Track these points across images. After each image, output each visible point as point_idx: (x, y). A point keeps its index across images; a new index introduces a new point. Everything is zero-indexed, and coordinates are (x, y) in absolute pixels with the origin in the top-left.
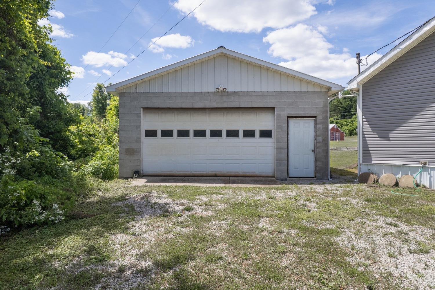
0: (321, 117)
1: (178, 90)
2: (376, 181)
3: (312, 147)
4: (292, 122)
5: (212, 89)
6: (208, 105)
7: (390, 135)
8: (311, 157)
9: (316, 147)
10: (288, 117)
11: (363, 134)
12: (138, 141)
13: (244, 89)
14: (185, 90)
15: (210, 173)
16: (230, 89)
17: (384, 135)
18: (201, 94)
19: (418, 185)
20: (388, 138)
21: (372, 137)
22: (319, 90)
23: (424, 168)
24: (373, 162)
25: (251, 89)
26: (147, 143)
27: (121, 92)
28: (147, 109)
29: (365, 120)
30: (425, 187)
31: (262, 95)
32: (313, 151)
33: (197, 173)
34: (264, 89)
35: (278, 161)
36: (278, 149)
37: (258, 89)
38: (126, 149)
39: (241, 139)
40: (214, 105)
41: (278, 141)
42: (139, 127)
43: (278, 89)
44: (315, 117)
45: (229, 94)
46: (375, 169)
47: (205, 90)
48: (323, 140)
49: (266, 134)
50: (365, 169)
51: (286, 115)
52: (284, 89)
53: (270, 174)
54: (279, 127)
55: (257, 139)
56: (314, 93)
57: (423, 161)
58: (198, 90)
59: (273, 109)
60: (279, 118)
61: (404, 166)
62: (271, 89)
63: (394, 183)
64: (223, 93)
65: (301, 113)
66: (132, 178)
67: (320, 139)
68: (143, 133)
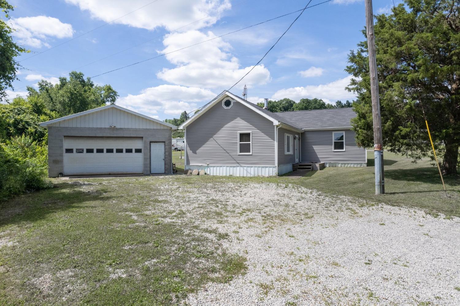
0: (168, 142)
1: (87, 126)
2: (191, 173)
3: (163, 157)
4: (152, 144)
5: (107, 126)
6: (105, 135)
7: (197, 152)
8: (163, 163)
9: (165, 158)
10: (150, 142)
11: (187, 151)
12: (61, 155)
13: (126, 127)
14: (91, 126)
15: (106, 173)
16: (118, 126)
17: (195, 152)
18: (101, 129)
19: (206, 174)
20: (196, 153)
21: (190, 152)
22: (167, 128)
23: (208, 166)
24: (190, 164)
25: (130, 127)
26: (66, 156)
27: (49, 126)
28: (67, 137)
29: (188, 146)
30: (208, 174)
31: (136, 130)
32: (164, 159)
33: (99, 173)
34: (137, 127)
35: (145, 165)
36: (145, 159)
37: (134, 127)
38: (53, 160)
39: (124, 154)
40: (109, 135)
41: (145, 154)
42: (62, 147)
43: (145, 127)
44: (165, 142)
45: (117, 129)
46: (192, 168)
47: (103, 126)
48: (169, 154)
49: (138, 151)
50: (187, 168)
51: (149, 141)
52: (148, 128)
53: (141, 172)
54: (145, 147)
55: (134, 154)
56: (164, 129)
57: (208, 163)
58: (99, 126)
59: (142, 137)
60: (145, 143)
61: (201, 166)
62: (141, 127)
63: (197, 173)
64: (114, 129)
65: (157, 140)
66: (58, 177)
67: (167, 153)
68: (64, 151)
